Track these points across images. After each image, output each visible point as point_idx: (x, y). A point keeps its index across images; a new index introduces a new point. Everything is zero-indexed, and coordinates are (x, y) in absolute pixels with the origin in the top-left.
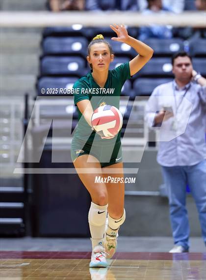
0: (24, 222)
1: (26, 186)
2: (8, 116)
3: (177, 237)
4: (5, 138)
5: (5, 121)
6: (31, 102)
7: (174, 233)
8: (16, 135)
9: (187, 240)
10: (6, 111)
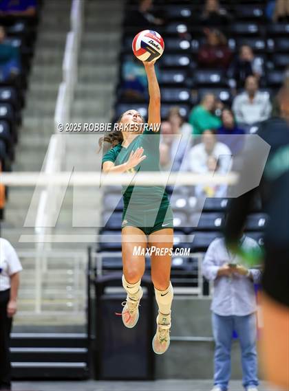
0: (88, 366)
1: (89, 333)
2: (72, 268)
3: (218, 379)
4: (69, 288)
5: (70, 272)
6: (94, 255)
7: (216, 375)
8: (80, 285)
9: (226, 383)
10: (70, 263)
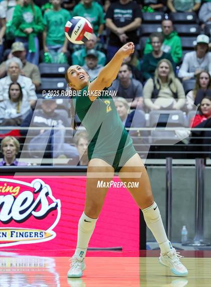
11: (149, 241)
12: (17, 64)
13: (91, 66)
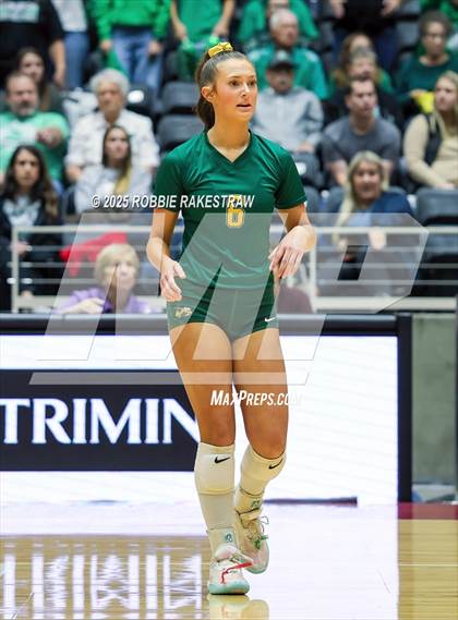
11: (418, 483)
12: (116, 85)
13: (283, 87)
